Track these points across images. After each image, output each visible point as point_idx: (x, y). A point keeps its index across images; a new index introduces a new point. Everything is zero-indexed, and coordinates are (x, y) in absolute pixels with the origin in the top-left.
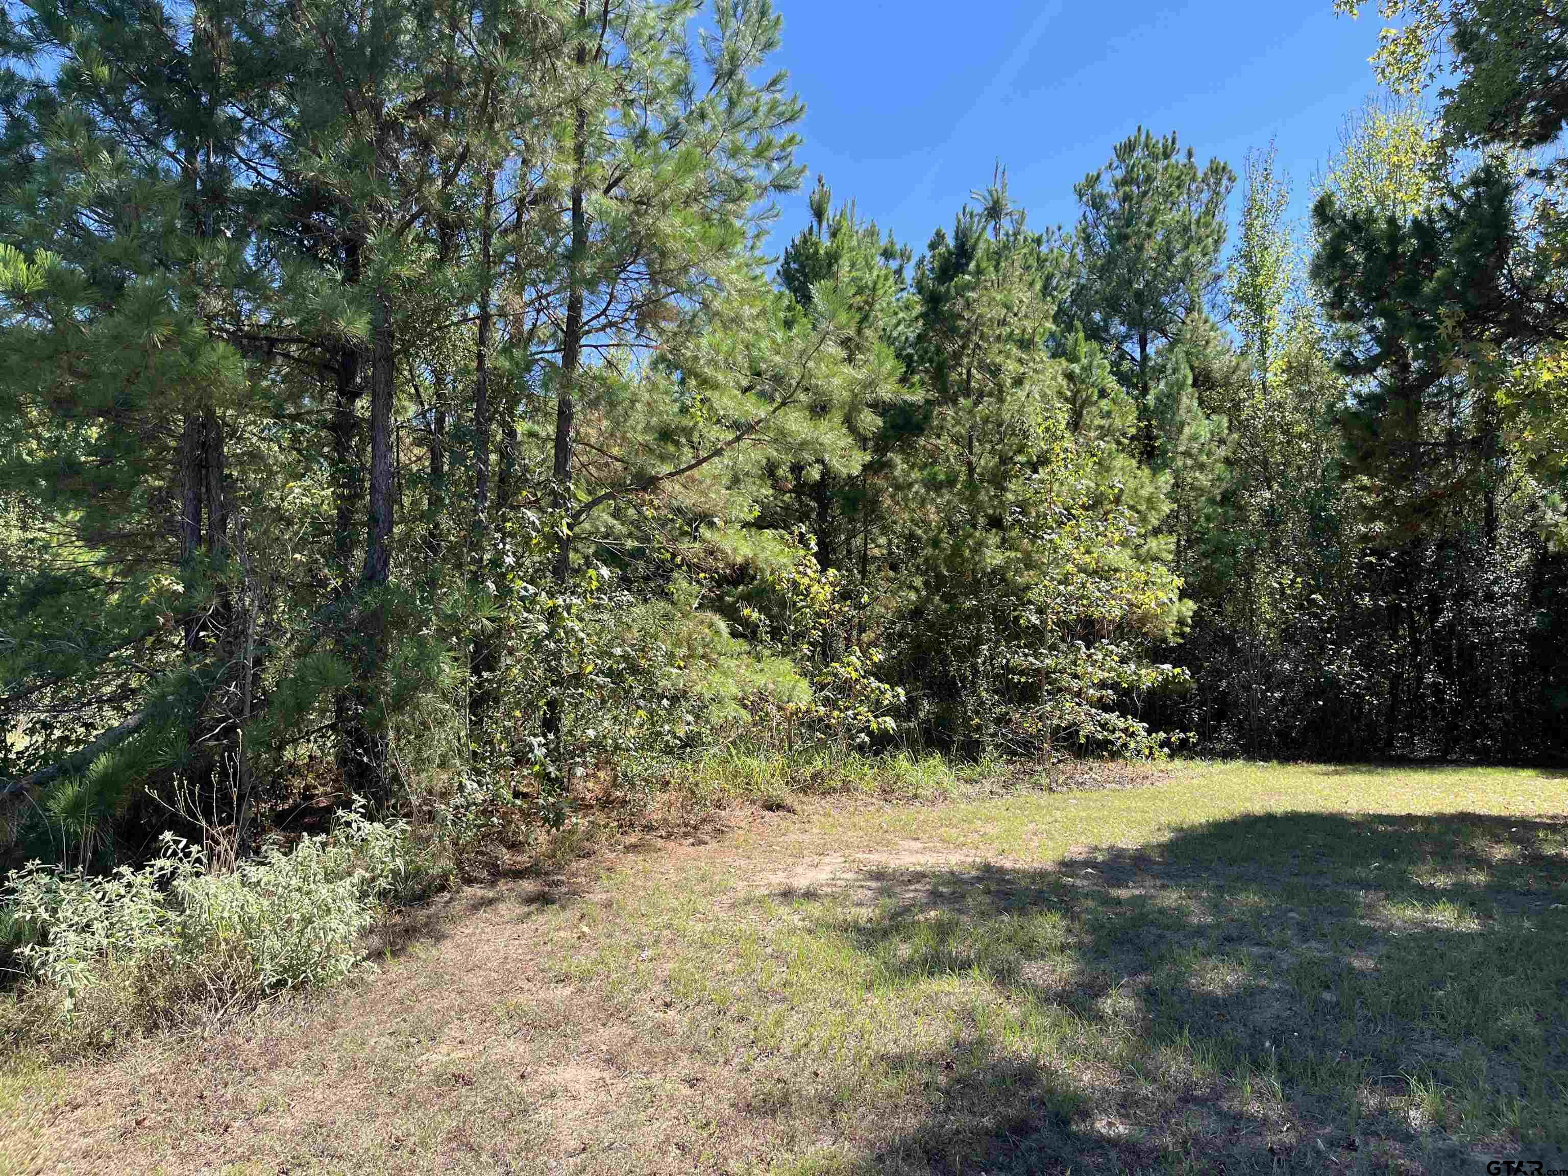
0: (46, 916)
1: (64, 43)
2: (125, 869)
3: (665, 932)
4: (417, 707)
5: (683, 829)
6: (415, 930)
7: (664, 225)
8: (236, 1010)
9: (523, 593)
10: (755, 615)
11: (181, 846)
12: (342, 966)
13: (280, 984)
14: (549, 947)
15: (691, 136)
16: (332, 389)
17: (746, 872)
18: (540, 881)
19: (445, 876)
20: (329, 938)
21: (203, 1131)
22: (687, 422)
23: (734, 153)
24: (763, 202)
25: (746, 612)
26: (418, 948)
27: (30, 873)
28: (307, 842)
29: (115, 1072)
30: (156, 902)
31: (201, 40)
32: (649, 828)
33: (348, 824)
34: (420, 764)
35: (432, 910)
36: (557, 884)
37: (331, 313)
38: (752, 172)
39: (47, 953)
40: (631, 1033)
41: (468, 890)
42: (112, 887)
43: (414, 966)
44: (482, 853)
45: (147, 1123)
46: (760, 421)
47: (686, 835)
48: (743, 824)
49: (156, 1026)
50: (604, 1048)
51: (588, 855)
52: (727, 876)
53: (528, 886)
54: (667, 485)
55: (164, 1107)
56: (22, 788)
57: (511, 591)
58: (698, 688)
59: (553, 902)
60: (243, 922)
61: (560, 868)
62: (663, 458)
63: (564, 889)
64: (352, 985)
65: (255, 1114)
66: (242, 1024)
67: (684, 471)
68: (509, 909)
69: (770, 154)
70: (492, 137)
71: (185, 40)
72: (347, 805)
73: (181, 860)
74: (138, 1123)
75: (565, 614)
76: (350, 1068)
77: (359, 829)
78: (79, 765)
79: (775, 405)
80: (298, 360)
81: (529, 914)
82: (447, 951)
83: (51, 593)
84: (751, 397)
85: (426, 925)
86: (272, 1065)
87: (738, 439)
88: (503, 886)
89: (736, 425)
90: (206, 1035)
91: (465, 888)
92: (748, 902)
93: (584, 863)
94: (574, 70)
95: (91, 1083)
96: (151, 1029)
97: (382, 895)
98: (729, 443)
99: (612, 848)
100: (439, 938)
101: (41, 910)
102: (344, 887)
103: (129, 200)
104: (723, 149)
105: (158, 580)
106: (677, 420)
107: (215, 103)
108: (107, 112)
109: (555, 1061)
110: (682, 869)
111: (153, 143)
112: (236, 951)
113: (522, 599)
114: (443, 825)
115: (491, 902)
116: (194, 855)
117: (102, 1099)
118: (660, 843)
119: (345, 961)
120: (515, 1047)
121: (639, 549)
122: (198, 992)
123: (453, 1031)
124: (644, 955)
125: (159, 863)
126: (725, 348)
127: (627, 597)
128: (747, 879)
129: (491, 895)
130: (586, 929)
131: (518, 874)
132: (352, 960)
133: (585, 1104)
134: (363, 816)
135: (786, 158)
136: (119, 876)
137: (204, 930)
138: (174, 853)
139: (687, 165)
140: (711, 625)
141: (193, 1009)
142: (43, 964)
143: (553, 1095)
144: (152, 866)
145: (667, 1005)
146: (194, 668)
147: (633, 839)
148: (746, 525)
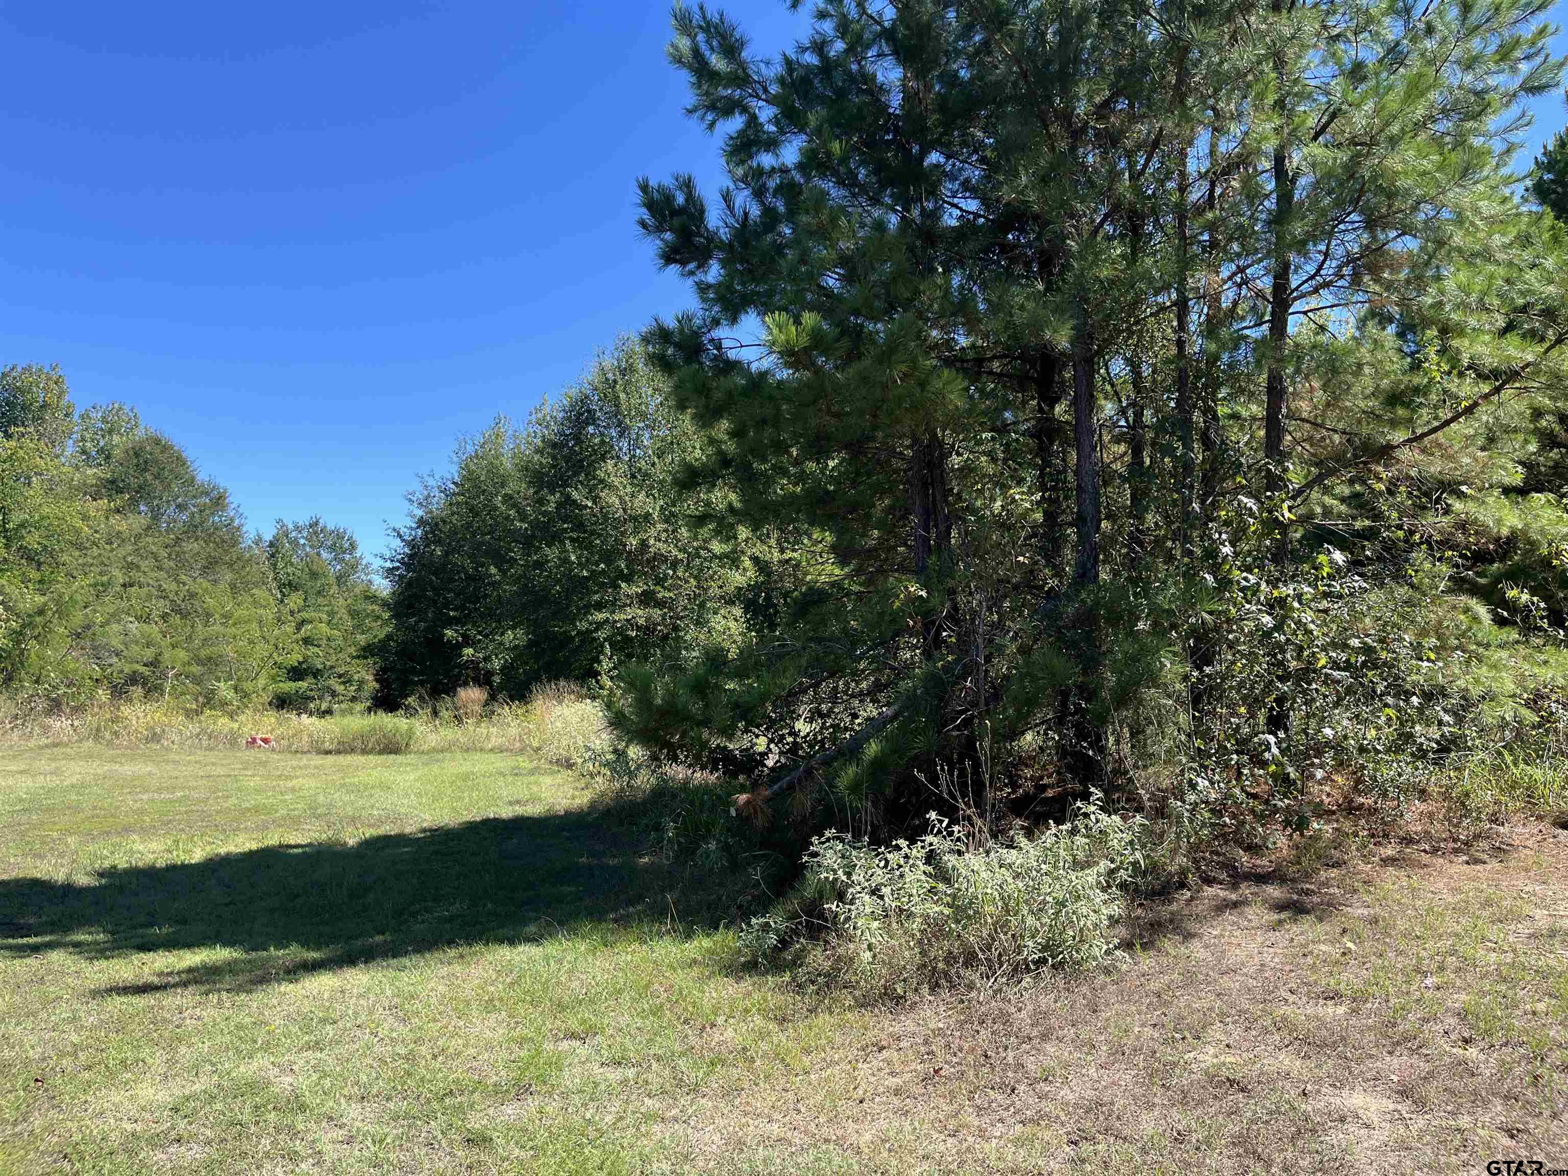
0: (844, 878)
1: (802, 130)
2: (903, 843)
3: (1449, 959)
4: (1140, 702)
5: (1451, 845)
6: (1160, 924)
7: (1394, 162)
8: (1004, 980)
9: (1244, 583)
10: (1525, 597)
11: (944, 825)
12: (1096, 951)
13: (1042, 962)
14: (1310, 960)
15: (1414, 56)
16: (1033, 398)
17: (1543, 899)
18: (1285, 889)
19: (1183, 872)
20: (1082, 923)
21: (993, 1088)
22: (1419, 380)
23: (1469, 64)
24: (1514, 110)
25: (1512, 593)
26: (1169, 944)
27: (828, 840)
28: (1054, 831)
29: (907, 1023)
30: (930, 875)
31: (909, 97)
32: (1408, 840)
33: (1086, 815)
34: (1145, 757)
35: (1174, 907)
36: (1308, 893)
37: (1037, 326)
38: (1492, 81)
39: (850, 910)
40: (1427, 1067)
41: (1209, 891)
42: (894, 858)
43: (1164, 960)
44: (1218, 854)
45: (942, 1073)
46: (1528, 365)
47: (1456, 851)
48: (1529, 843)
49: (937, 985)
50: (1395, 1079)
51: (1337, 865)
52: (1519, 902)
53: (1274, 891)
54: (1404, 454)
55: (955, 1060)
56: (812, 767)
57: (1230, 582)
58: (1461, 683)
59: (1308, 912)
60: (1002, 899)
61: (1307, 876)
62: (1394, 424)
63: (1316, 899)
64: (1107, 971)
65: (1036, 1081)
66: (1011, 993)
67: (1424, 435)
68: (1259, 914)
69: (1518, 54)
70: (1186, 117)
71: (895, 101)
72: (1086, 796)
73: (944, 837)
74: (936, 1072)
75: (1296, 605)
76: (1118, 1052)
77: (1097, 821)
78: (853, 750)
79: (1547, 345)
80: (1000, 375)
81: (1280, 922)
82: (1197, 950)
83: (815, 603)
84: (1513, 339)
85: (1171, 921)
86: (1044, 1037)
87: (1497, 390)
88: (1246, 889)
89: (1495, 374)
90: (981, 999)
91: (1205, 888)
92: (1553, 933)
93: (1334, 873)
94: (1270, 20)
95: (891, 1029)
96: (934, 987)
97: (1123, 886)
98: (1486, 397)
99: (1365, 859)
100: (1188, 936)
101: (840, 872)
102: (1091, 876)
103: (864, 255)
104: (1458, 62)
105: (906, 588)
106: (1406, 379)
107: (924, 153)
108: (840, 183)
109: (1338, 1085)
110: (1458, 890)
111: (875, 201)
112: (1001, 925)
113: (1243, 590)
114: (1179, 823)
115: (1235, 905)
116: (956, 835)
117: (902, 1045)
118: (1425, 858)
119: (1099, 948)
120: (1287, 1061)
121: (1371, 528)
122: (970, 959)
123: (1216, 1032)
124: (1429, 981)
125: (929, 839)
126: (1478, 288)
127: (1358, 582)
128: (1547, 907)
129: (1234, 897)
130: (1350, 945)
131: (1262, 878)
132: (1105, 947)
133: (1379, 1136)
134: (1101, 808)
135: (1537, 54)
136: (898, 848)
137: (971, 903)
138: (939, 832)
139: (1415, 90)
140: (1467, 610)
141: (968, 973)
142: (848, 919)
143: (1342, 1120)
144: (923, 841)
145: (1466, 1041)
146: (940, 664)
147: (1389, 851)
148: (1507, 491)
